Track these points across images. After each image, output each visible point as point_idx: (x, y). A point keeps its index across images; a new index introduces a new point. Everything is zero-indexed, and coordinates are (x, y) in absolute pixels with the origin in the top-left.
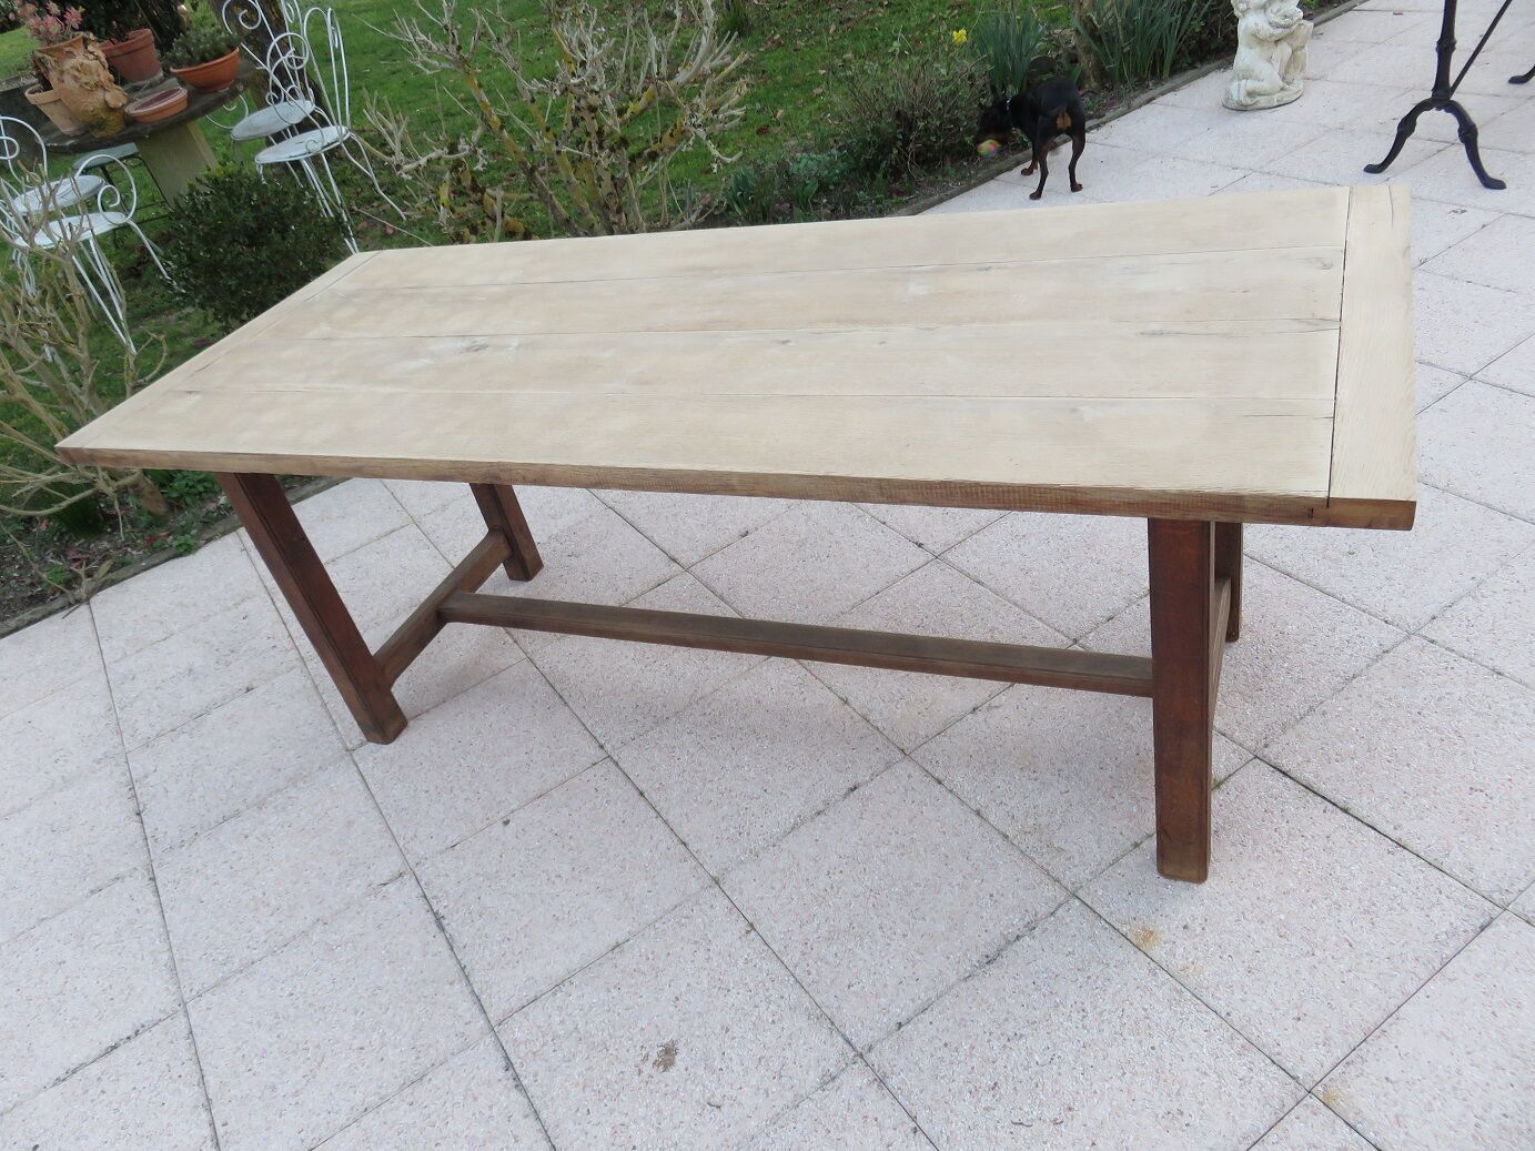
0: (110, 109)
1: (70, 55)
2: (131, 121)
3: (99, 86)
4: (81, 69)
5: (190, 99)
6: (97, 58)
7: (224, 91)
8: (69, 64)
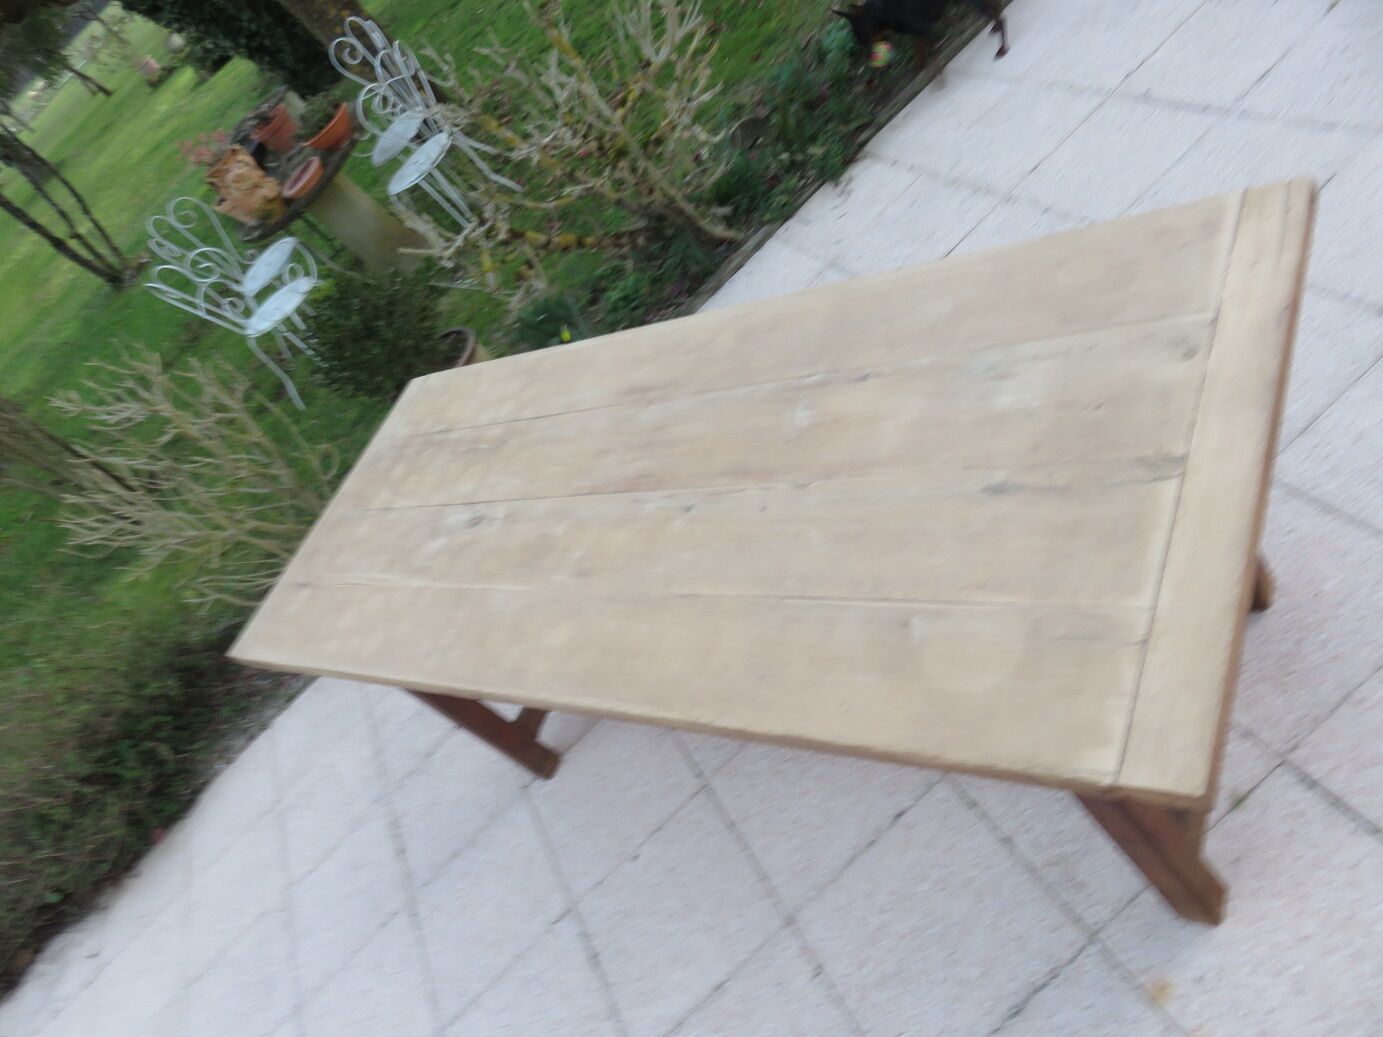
0: (271, 201)
1: (227, 171)
2: (288, 202)
3: (256, 186)
4: (240, 179)
5: (324, 164)
6: (247, 164)
7: (345, 144)
8: (230, 176)
